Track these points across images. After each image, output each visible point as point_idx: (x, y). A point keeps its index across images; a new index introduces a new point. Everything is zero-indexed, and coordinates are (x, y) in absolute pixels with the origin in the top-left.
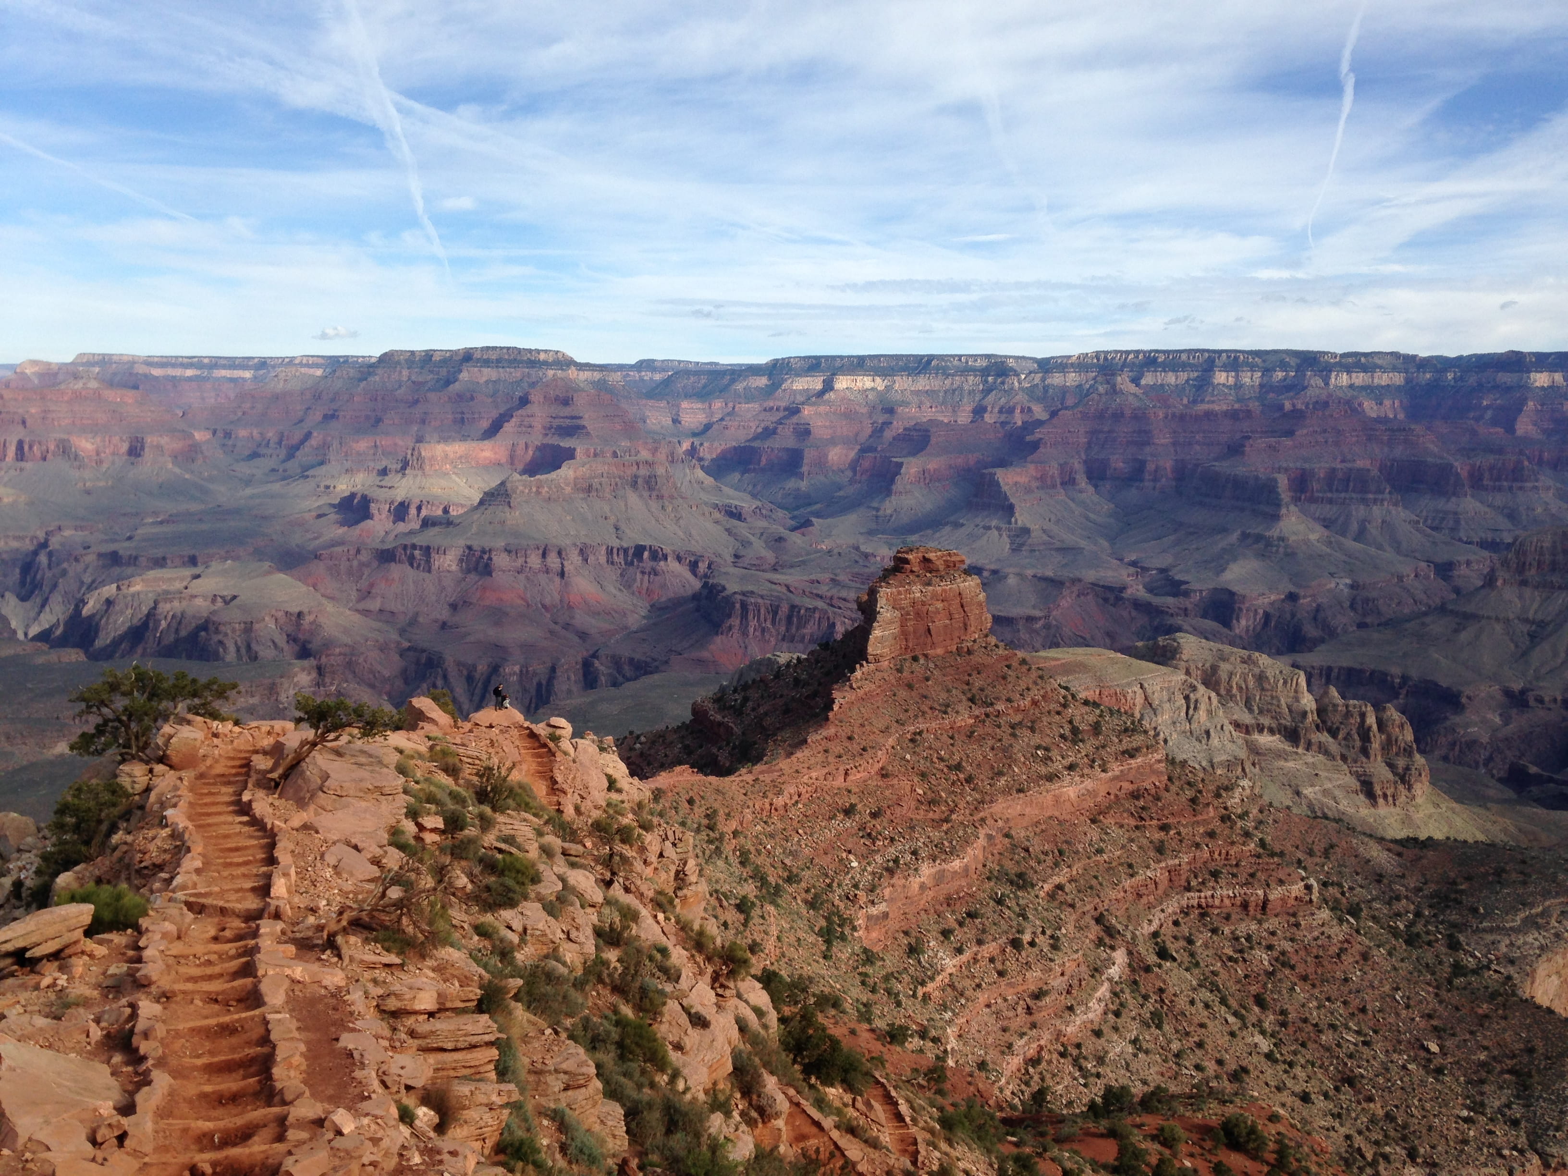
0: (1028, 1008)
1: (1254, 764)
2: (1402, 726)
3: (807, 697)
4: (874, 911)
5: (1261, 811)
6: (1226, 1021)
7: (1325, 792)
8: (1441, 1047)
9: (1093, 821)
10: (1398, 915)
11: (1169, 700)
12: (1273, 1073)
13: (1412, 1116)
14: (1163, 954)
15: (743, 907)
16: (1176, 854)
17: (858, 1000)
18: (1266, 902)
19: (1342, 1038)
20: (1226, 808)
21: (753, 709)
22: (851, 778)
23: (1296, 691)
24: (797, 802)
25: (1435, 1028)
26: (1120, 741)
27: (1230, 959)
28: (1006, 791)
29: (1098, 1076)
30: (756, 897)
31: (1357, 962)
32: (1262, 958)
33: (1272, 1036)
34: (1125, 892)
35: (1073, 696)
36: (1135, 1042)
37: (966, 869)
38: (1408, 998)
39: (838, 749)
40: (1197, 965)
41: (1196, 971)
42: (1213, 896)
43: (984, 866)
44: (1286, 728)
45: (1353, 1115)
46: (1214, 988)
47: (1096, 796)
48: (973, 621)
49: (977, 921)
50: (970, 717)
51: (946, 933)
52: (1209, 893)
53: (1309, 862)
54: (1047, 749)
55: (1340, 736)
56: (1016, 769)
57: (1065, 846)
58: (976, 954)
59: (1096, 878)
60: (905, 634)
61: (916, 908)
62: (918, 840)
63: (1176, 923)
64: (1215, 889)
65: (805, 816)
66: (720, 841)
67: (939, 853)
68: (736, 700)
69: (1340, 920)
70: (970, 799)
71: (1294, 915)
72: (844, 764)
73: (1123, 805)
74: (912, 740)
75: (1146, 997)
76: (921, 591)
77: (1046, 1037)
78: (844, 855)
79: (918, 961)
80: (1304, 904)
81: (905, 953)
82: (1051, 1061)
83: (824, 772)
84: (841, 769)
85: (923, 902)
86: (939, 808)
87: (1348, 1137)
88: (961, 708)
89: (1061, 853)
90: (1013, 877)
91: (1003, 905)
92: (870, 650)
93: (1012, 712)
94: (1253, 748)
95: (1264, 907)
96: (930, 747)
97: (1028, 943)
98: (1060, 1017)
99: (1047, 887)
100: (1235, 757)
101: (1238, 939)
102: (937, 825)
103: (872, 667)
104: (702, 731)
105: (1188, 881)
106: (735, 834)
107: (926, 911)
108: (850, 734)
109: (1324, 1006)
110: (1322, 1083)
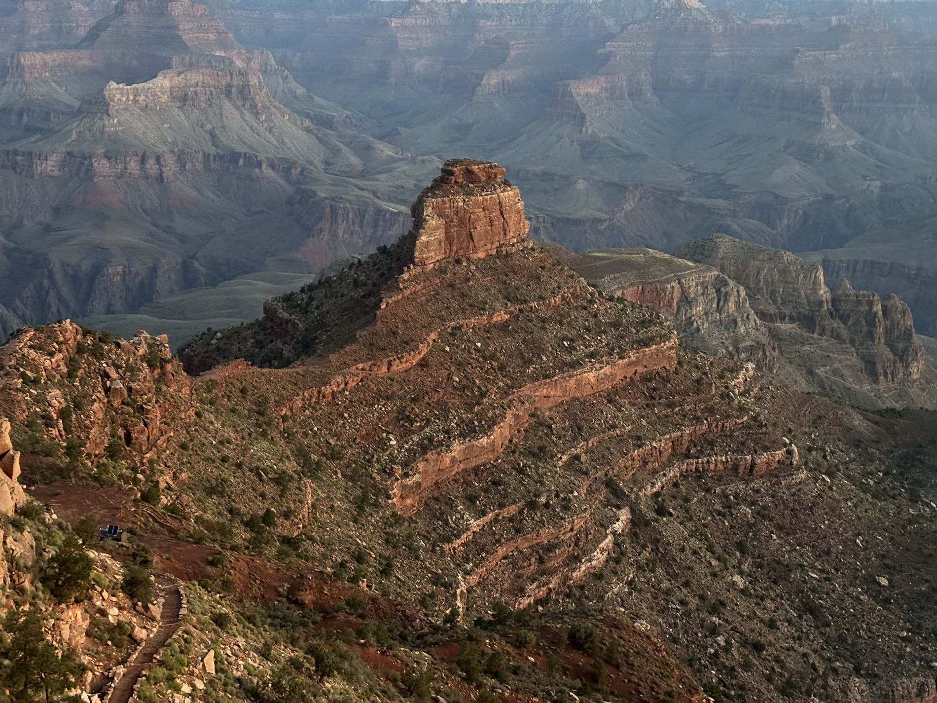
0: (541, 558)
1: (774, 349)
2: (904, 312)
3: (363, 297)
4: (409, 481)
5: (761, 389)
6: (710, 564)
7: (835, 372)
8: (890, 581)
9: (610, 402)
10: (870, 473)
11: (703, 294)
12: (744, 606)
13: (860, 637)
14: (661, 510)
15: (281, 480)
16: (678, 426)
17: (381, 556)
18: (753, 465)
19: (808, 575)
20: (726, 388)
22: (394, 368)
23: (814, 283)
24: (344, 390)
25: (887, 566)
26: (638, 331)
27: (719, 513)
28: (534, 378)
30: (295, 471)
31: (826, 514)
32: (745, 513)
33: (749, 575)
34: (633, 460)
35: (600, 293)
36: (630, 583)
37: (493, 444)
38: (867, 542)
39: (383, 344)
40: (690, 519)
41: (689, 524)
42: (708, 462)
43: (511, 441)
44: (804, 316)
45: (812, 637)
46: (704, 538)
47: (613, 380)
48: (511, 227)
49: (500, 488)
50: (506, 313)
51: (471, 499)
52: (705, 459)
53: (798, 432)
54: (572, 340)
55: (850, 323)
56: (544, 358)
57: (583, 423)
58: (498, 515)
59: (608, 449)
60: (449, 239)
61: (448, 478)
62: (451, 420)
63: (676, 485)
64: (710, 456)
65: (351, 402)
66: (268, 424)
67: (470, 431)
68: (303, 299)
69: (816, 479)
70: (501, 384)
71: (776, 476)
72: (388, 356)
73: (637, 387)
74: (452, 334)
75: (644, 547)
76: (464, 201)
77: (554, 582)
78: (384, 435)
79: (446, 523)
80: (786, 466)
81: (435, 516)
82: (557, 601)
83: (369, 363)
84: (385, 360)
85: (453, 473)
86: (473, 392)
87: (805, 655)
88: (498, 305)
89: (580, 429)
90: (536, 450)
91: (524, 474)
92: (417, 254)
93: (543, 308)
94: (774, 335)
95: (751, 470)
96: (468, 340)
97: (543, 505)
98: (568, 565)
99: (565, 458)
100: (758, 343)
101: (727, 497)
102: (469, 407)
103: (419, 269)
104: (272, 327)
105: (688, 450)
106: (285, 418)
107: (456, 481)
108: (394, 329)
109: (795, 550)
110: (788, 612)
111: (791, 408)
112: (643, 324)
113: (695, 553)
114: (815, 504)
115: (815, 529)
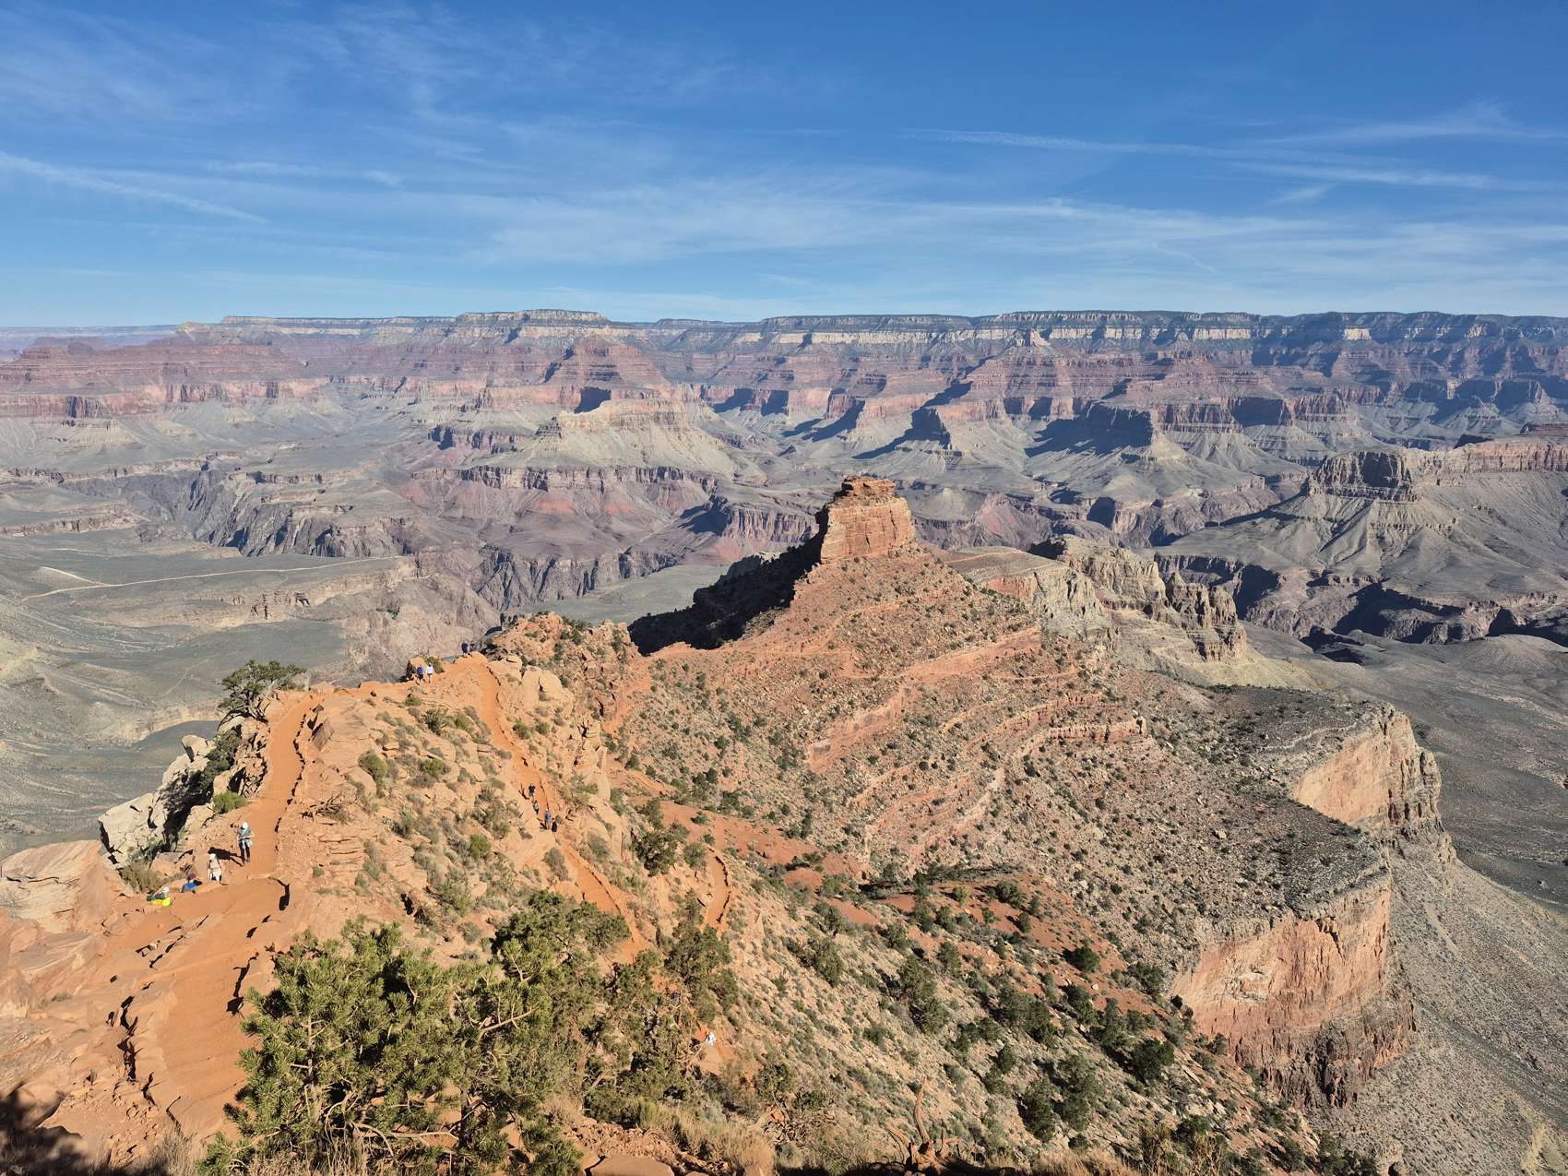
0: (930, 811)
1: (1117, 632)
2: (1228, 602)
3: (776, 589)
4: (819, 745)
5: (1111, 668)
6: (1073, 818)
7: (1169, 652)
8: (1228, 835)
9: (985, 678)
10: (1206, 741)
11: (1056, 585)
13: (1203, 882)
14: (1030, 771)
15: (720, 744)
16: (1044, 700)
18: (1108, 734)
19: (1157, 828)
20: (1084, 667)
22: (806, 649)
23: (1151, 577)
24: (765, 667)
25: (1224, 821)
26: (1007, 619)
27: (1080, 774)
28: (922, 657)
29: (978, 857)
30: (730, 736)
31: (1171, 776)
32: (1102, 774)
33: (1106, 828)
34: (1006, 728)
35: (975, 587)
36: (1005, 833)
37: (888, 715)
38: (1207, 800)
39: (797, 629)
40: (1055, 779)
41: (1054, 784)
42: (1069, 730)
43: (902, 711)
44: (1142, 604)
45: (1161, 882)
46: (1066, 795)
47: (987, 659)
48: (900, 532)
49: (895, 751)
50: (896, 603)
51: (872, 760)
52: (1067, 728)
53: (1145, 704)
54: (953, 626)
55: (1182, 610)
56: (929, 641)
57: (963, 696)
58: (894, 774)
59: (985, 718)
60: (849, 542)
61: (851, 742)
62: (854, 693)
63: (1042, 749)
64: (1071, 725)
65: (771, 677)
66: (706, 696)
67: (869, 702)
68: (726, 591)
69: (1161, 746)
70: (894, 663)
71: (1128, 743)
72: (800, 639)
73: (1008, 666)
74: (852, 621)
75: (1017, 802)
76: (862, 510)
77: (942, 831)
78: (799, 705)
79: (851, 780)
80: (1135, 735)
81: (841, 773)
83: (785, 645)
84: (798, 643)
85: (856, 738)
86: (870, 670)
88: (890, 596)
89: (960, 701)
90: (924, 719)
91: (915, 739)
92: (822, 554)
93: (928, 599)
94: (1117, 620)
95: (1106, 738)
96: (866, 626)
97: (932, 765)
98: (953, 817)
99: (948, 726)
100: (1103, 627)
101: (1086, 760)
102: (868, 683)
103: (824, 567)
104: (700, 613)
105: (1052, 720)
106: (719, 691)
107: (858, 744)
108: (805, 617)
109: (1145, 806)
110: (1140, 860)
111: (1137, 684)
112: (1012, 612)
113: (1060, 808)
114: (1161, 767)
115: (1162, 788)
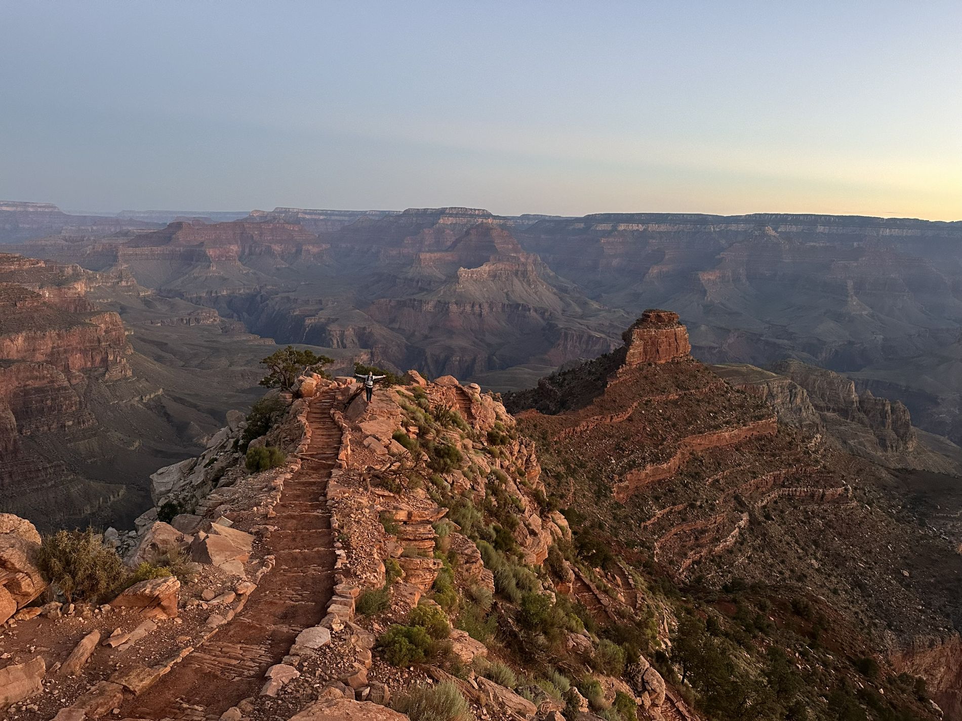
0: (696, 537)
1: (823, 427)
2: (904, 412)
3: (594, 380)
4: (622, 485)
5: (825, 450)
6: (797, 551)
7: (860, 443)
8: (910, 574)
9: (737, 450)
10: (893, 506)
11: (781, 392)
12: (817, 578)
13: (891, 606)
14: (768, 517)
15: (558, 477)
16: (778, 468)
17: (611, 526)
18: (824, 495)
19: (858, 565)
20: (807, 448)
21: (568, 384)
22: (614, 420)
23: (849, 391)
24: (586, 430)
25: (908, 564)
26: (754, 411)
27: (802, 522)
28: (693, 433)
29: (729, 572)
30: (564, 472)
31: (869, 528)
32: (819, 523)
33: (820, 560)
34: (751, 485)
35: (731, 387)
36: (749, 558)
37: (670, 468)
38: (895, 548)
39: (608, 406)
40: (785, 523)
41: (784, 526)
42: (796, 490)
43: (679, 467)
44: (842, 409)
45: (860, 602)
46: (793, 535)
47: (739, 438)
48: (681, 348)
49: (673, 494)
50: (676, 395)
51: (657, 498)
52: (794, 489)
53: (848, 477)
54: (715, 413)
55: (870, 415)
56: (699, 422)
57: (721, 461)
58: (672, 509)
59: (736, 478)
60: (645, 352)
61: (643, 485)
62: (646, 452)
63: (776, 502)
64: (797, 487)
65: (590, 437)
66: (549, 445)
67: (656, 459)
68: (559, 379)
69: (862, 507)
70: (673, 435)
71: (838, 503)
72: (611, 413)
73: (753, 443)
74: (646, 404)
75: (757, 537)
76: (655, 332)
77: (704, 552)
78: (608, 457)
79: (642, 510)
80: (843, 498)
81: (636, 505)
82: (706, 563)
83: (600, 417)
84: (609, 415)
85: (646, 482)
86: (657, 438)
87: (856, 613)
88: (672, 390)
89: (719, 464)
90: (693, 474)
91: (687, 487)
92: (627, 359)
93: (698, 393)
94: (823, 419)
95: (822, 498)
96: (655, 408)
97: (699, 506)
98: (712, 543)
99: (710, 480)
100: (814, 422)
101: (807, 512)
102: (656, 446)
103: (628, 367)
104: (542, 393)
105: (784, 482)
106: (556, 442)
107: (648, 487)
108: (614, 399)
109: (849, 548)
110: (845, 585)
111: (843, 463)
112: (757, 407)
113: (788, 544)
114: (862, 522)
115: (862, 537)
